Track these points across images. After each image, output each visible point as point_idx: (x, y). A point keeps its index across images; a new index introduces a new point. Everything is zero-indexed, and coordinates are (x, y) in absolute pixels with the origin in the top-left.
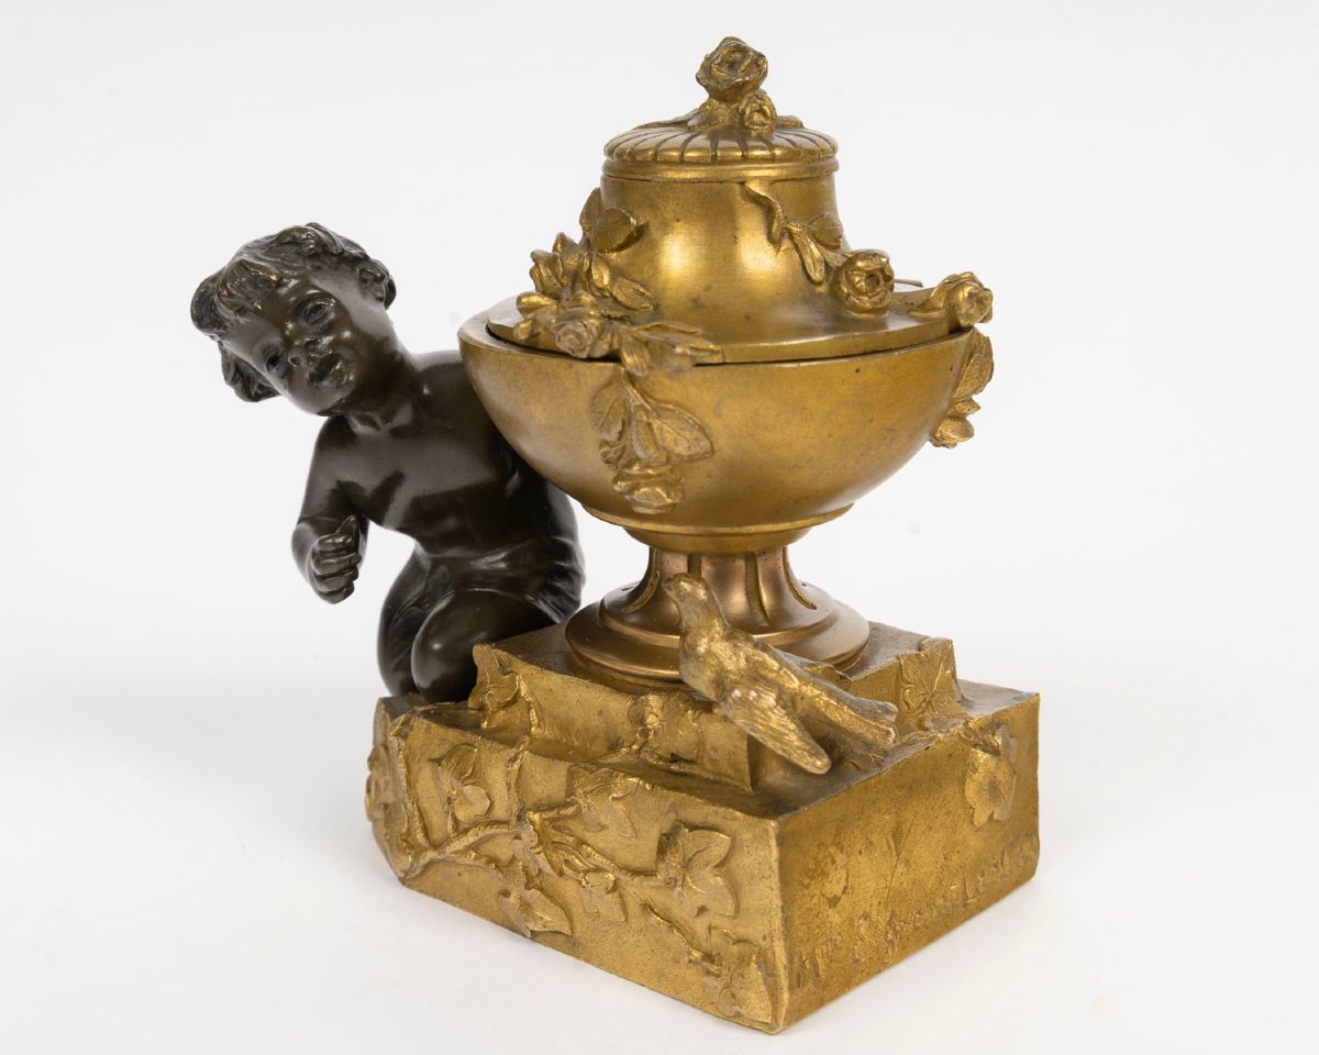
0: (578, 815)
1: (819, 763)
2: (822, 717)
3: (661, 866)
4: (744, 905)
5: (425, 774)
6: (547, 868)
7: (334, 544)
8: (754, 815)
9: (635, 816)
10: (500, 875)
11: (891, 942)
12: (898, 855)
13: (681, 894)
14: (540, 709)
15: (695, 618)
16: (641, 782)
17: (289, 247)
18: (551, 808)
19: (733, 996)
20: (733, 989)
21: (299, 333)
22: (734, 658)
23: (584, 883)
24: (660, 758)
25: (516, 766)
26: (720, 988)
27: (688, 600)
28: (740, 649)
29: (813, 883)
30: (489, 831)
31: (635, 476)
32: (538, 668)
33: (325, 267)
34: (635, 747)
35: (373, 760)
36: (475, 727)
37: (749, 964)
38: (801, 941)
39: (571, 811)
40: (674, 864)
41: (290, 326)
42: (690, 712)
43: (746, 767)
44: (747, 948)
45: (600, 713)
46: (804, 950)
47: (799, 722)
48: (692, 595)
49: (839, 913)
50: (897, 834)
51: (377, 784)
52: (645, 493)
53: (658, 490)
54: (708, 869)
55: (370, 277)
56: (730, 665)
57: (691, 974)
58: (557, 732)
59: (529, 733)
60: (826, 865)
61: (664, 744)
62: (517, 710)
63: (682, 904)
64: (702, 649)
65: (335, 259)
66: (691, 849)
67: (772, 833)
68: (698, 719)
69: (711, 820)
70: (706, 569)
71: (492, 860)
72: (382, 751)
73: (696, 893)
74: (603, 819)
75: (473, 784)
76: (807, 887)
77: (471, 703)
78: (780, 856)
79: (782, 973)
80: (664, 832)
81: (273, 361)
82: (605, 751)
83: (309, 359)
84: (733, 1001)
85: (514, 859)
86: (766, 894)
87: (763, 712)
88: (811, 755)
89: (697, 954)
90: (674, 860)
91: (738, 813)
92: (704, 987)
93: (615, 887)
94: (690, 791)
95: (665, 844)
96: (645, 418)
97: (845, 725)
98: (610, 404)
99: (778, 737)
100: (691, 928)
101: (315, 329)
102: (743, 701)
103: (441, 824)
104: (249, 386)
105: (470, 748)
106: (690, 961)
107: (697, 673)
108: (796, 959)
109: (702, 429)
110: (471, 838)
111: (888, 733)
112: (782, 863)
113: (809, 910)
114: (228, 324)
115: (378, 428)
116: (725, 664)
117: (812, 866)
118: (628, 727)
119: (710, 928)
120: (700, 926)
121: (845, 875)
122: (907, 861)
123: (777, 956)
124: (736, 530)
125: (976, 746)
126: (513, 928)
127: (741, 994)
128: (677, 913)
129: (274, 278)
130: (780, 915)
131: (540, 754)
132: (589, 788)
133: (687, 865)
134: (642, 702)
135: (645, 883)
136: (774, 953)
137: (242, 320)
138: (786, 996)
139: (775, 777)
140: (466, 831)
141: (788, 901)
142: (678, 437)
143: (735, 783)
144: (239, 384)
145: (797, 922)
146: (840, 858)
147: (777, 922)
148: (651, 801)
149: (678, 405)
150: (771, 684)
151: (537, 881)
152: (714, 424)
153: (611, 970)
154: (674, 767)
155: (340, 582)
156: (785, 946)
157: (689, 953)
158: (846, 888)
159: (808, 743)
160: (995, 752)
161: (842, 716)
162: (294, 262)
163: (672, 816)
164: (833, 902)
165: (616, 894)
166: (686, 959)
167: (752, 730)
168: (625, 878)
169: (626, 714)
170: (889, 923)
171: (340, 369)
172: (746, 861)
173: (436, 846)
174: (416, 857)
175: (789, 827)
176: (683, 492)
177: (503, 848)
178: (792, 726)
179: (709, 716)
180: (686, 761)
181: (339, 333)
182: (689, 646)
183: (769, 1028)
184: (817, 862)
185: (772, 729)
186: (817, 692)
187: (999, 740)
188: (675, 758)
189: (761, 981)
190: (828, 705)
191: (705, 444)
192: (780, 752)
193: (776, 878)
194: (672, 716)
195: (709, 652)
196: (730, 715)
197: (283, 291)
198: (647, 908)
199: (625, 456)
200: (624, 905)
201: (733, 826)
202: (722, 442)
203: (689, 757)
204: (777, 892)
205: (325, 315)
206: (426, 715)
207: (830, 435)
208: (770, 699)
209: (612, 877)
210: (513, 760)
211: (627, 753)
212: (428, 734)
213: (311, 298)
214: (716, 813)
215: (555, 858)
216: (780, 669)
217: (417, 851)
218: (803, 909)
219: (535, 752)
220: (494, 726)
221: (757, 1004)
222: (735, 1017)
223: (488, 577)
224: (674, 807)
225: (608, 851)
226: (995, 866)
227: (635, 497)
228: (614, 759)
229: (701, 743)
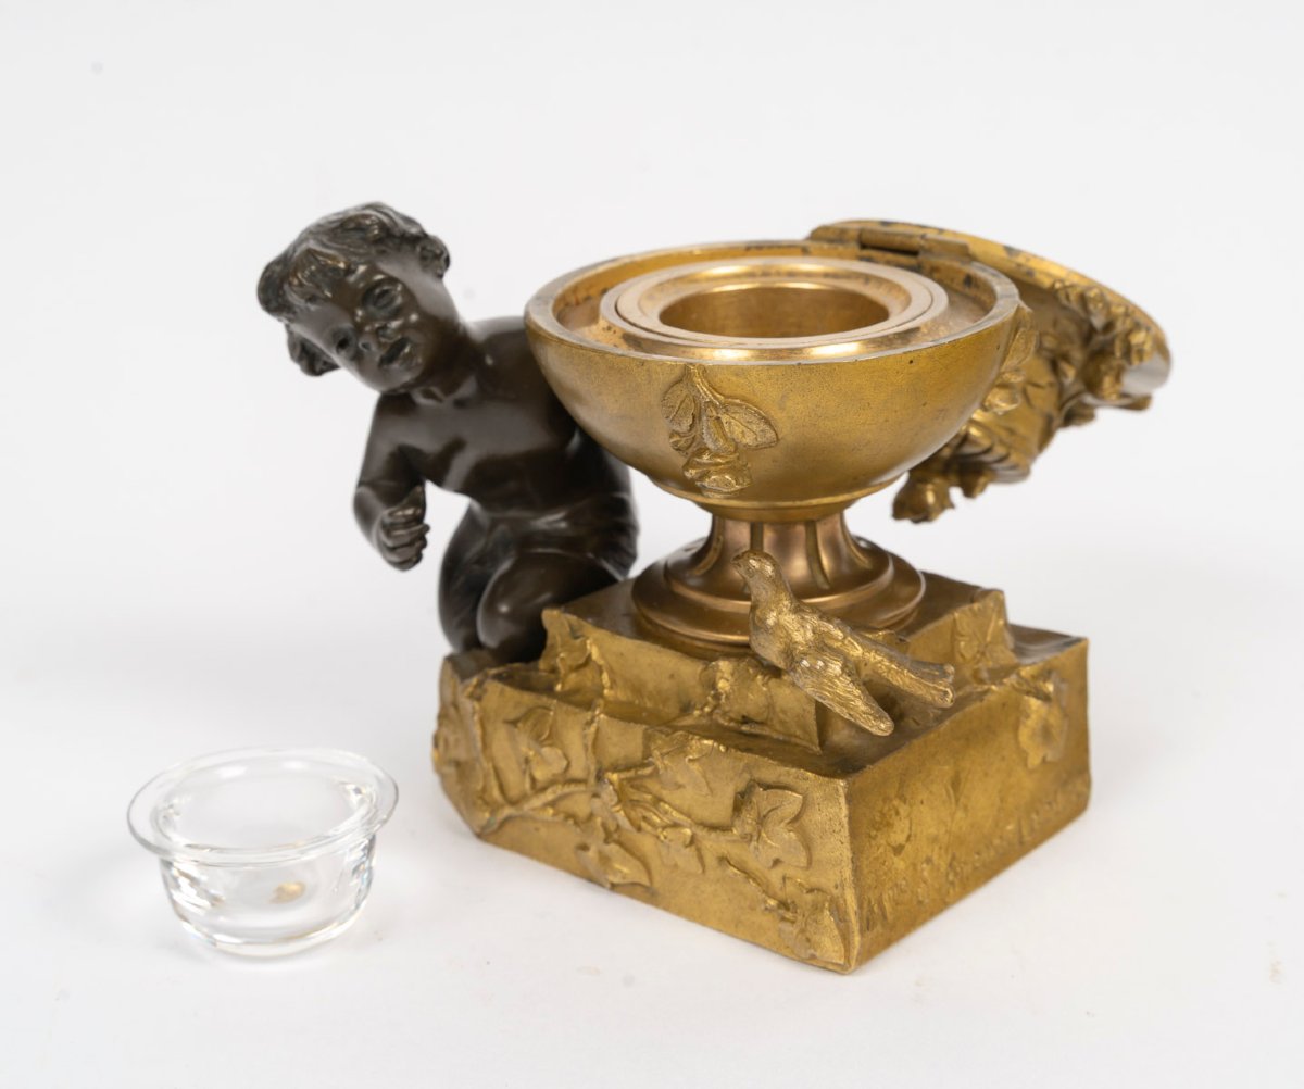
0: (655, 774)
1: (883, 726)
2: (884, 682)
3: (737, 822)
4: (816, 857)
5: (500, 736)
6: (625, 823)
7: (404, 516)
8: (825, 775)
9: (710, 776)
10: (578, 830)
11: (952, 883)
12: (957, 801)
13: (756, 848)
14: (611, 671)
15: (764, 593)
16: (715, 745)
17: (352, 233)
18: (628, 769)
19: (808, 940)
20: (808, 934)
21: (369, 319)
22: (802, 631)
23: (662, 838)
24: (731, 720)
25: (593, 729)
26: (795, 932)
27: (757, 576)
28: (807, 621)
29: (879, 834)
30: (567, 789)
31: (705, 464)
32: (608, 633)
33: (389, 250)
34: (707, 709)
35: (443, 717)
36: (548, 690)
37: (822, 911)
38: (870, 887)
39: (648, 771)
40: (750, 821)
41: (360, 313)
42: (759, 677)
43: (814, 728)
44: (820, 897)
45: (672, 676)
46: (872, 896)
47: (863, 687)
48: (761, 571)
49: (903, 859)
50: (956, 783)
51: (446, 742)
52: (715, 480)
53: (727, 477)
54: (783, 825)
55: (430, 255)
56: (798, 637)
57: (766, 921)
58: (630, 694)
59: (601, 695)
60: (891, 816)
61: (736, 707)
62: (588, 673)
63: (757, 857)
64: (770, 622)
65: (397, 241)
66: (765, 807)
67: (841, 791)
68: (767, 683)
69: (785, 780)
70: (768, 536)
71: (570, 816)
72: (452, 711)
73: (771, 847)
74: (680, 779)
75: (551, 745)
76: (875, 838)
77: (542, 664)
78: (850, 813)
79: (853, 919)
80: (739, 790)
81: (342, 344)
82: (677, 711)
83: (380, 345)
84: (808, 945)
85: (591, 816)
86: (836, 848)
87: (830, 681)
88: (875, 719)
89: (772, 903)
90: (749, 817)
91: (809, 774)
92: (780, 931)
93: (693, 841)
94: (763, 752)
95: (741, 801)
96: (714, 414)
97: (906, 688)
98: (681, 399)
99: (844, 703)
100: (766, 878)
101: (383, 313)
102: (811, 670)
103: (516, 782)
104: (312, 362)
105: (545, 711)
106: (766, 909)
107: (767, 644)
108: (865, 905)
109: (767, 422)
110: (549, 796)
111: (946, 693)
112: (851, 818)
113: (876, 859)
114: (297, 310)
115: (440, 400)
116: (794, 636)
117: (877, 819)
118: (699, 690)
119: (784, 879)
120: (775, 877)
121: (908, 825)
122: (966, 808)
123: (848, 902)
124: (798, 503)
125: (1028, 693)
126: (591, 879)
127: (815, 938)
128: (753, 865)
129: (342, 265)
130: (850, 866)
131: (615, 717)
132: (665, 751)
133: (762, 821)
134: (713, 667)
135: (722, 838)
136: (845, 901)
137: (313, 308)
138: (857, 939)
139: (841, 736)
140: (544, 789)
141: (857, 853)
142: (745, 429)
143: (804, 743)
144: (305, 362)
145: (865, 871)
146: (903, 810)
147: (848, 873)
148: (726, 763)
149: (744, 399)
150: (837, 653)
151: (616, 836)
152: (778, 416)
153: (690, 917)
154: (745, 728)
155: (410, 552)
156: (856, 894)
157: (765, 902)
158: (909, 836)
159: (872, 708)
160: (1046, 698)
161: (903, 679)
162: (359, 247)
163: (747, 776)
164: (898, 850)
165: (693, 848)
166: (763, 907)
167: (821, 697)
168: (701, 833)
169: (697, 678)
170: (950, 865)
171: (410, 353)
172: (817, 818)
173: (513, 803)
174: (493, 813)
175: (857, 785)
176: (750, 477)
177: (581, 804)
178: (857, 692)
179: (778, 681)
180: (757, 722)
181: (407, 316)
182: (760, 620)
183: (842, 969)
184: (883, 815)
185: (838, 695)
186: (879, 658)
187: (1050, 688)
188: (746, 720)
189: (833, 926)
190: (889, 670)
191: (770, 434)
192: (847, 717)
193: (845, 832)
194: (742, 680)
195: (777, 624)
196: (800, 683)
197: (352, 279)
198: (724, 860)
199: (694, 444)
200: (701, 858)
201: (804, 785)
202: (785, 430)
203: (759, 719)
204: (847, 845)
205: (393, 299)
206: (498, 677)
207: (886, 421)
208: (836, 667)
209: (688, 832)
210: (589, 723)
211: (700, 716)
212: (501, 697)
213: (379, 283)
214: (788, 774)
215: (633, 814)
216: (845, 638)
217: (494, 808)
218: (871, 859)
219: (611, 715)
220: (567, 688)
221: (830, 947)
222: (812, 961)
223: (548, 538)
224: (748, 768)
225: (685, 808)
226: (1049, 804)
227: (706, 484)
228: (688, 721)
229: (770, 706)
